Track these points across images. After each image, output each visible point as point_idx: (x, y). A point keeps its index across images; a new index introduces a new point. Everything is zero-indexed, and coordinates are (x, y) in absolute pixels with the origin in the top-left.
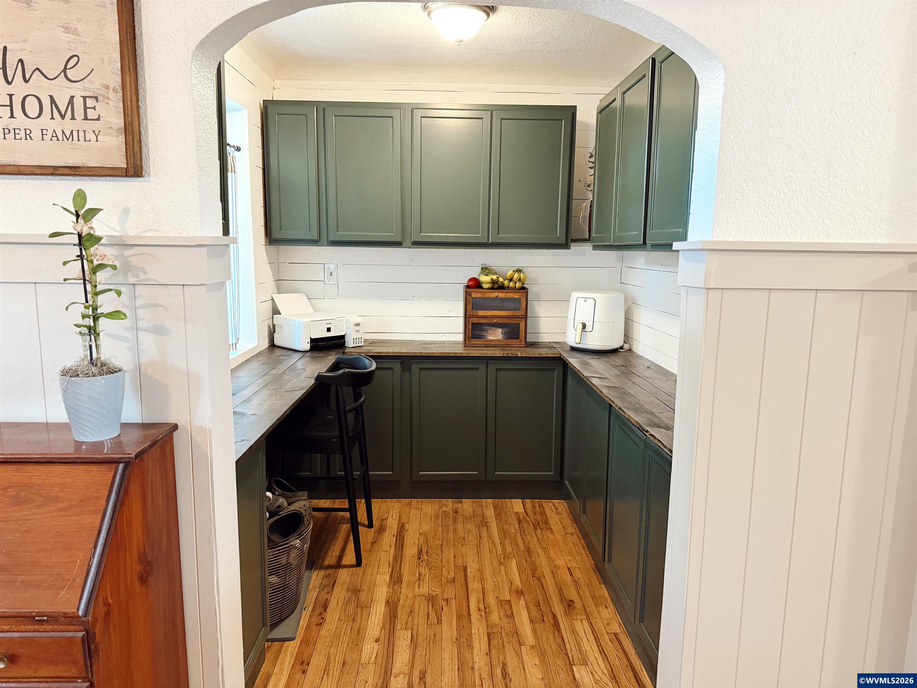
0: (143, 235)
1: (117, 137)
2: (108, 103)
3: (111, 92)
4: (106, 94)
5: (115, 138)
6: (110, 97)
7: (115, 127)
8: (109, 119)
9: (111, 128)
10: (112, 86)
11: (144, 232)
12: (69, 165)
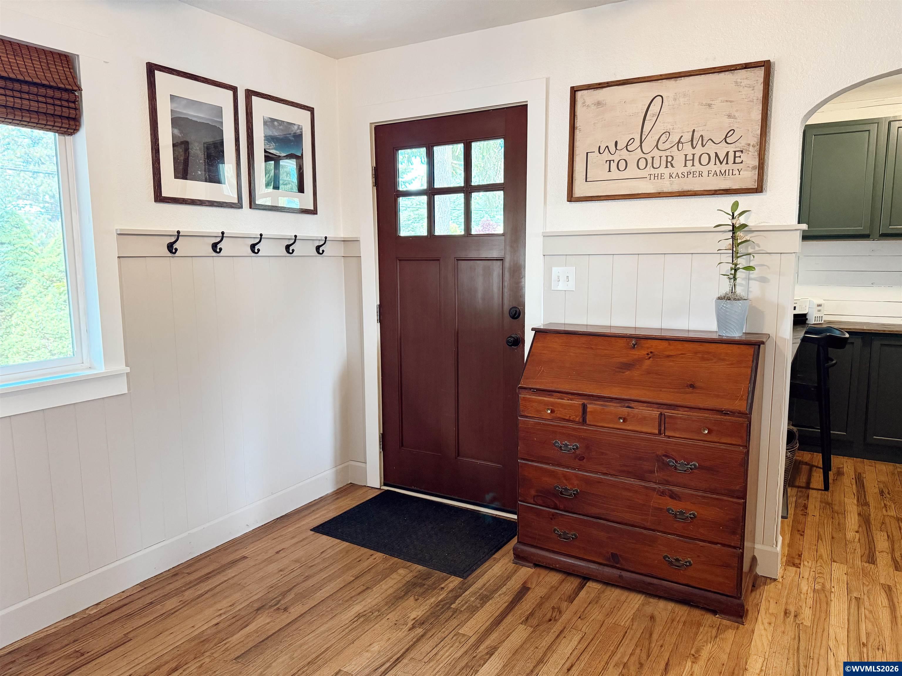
0: (758, 225)
1: (751, 171)
2: (748, 154)
3: (751, 147)
4: (748, 148)
5: (750, 172)
6: (750, 150)
7: (751, 166)
8: (748, 162)
9: (749, 167)
10: (752, 144)
11: (759, 223)
12: (721, 189)
